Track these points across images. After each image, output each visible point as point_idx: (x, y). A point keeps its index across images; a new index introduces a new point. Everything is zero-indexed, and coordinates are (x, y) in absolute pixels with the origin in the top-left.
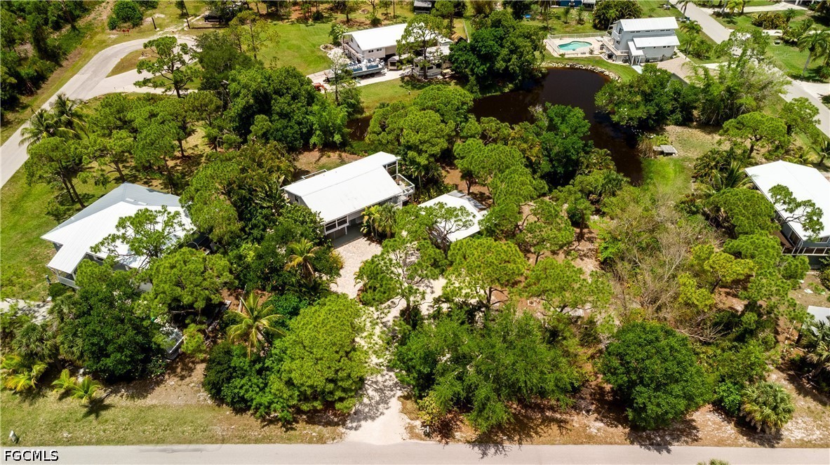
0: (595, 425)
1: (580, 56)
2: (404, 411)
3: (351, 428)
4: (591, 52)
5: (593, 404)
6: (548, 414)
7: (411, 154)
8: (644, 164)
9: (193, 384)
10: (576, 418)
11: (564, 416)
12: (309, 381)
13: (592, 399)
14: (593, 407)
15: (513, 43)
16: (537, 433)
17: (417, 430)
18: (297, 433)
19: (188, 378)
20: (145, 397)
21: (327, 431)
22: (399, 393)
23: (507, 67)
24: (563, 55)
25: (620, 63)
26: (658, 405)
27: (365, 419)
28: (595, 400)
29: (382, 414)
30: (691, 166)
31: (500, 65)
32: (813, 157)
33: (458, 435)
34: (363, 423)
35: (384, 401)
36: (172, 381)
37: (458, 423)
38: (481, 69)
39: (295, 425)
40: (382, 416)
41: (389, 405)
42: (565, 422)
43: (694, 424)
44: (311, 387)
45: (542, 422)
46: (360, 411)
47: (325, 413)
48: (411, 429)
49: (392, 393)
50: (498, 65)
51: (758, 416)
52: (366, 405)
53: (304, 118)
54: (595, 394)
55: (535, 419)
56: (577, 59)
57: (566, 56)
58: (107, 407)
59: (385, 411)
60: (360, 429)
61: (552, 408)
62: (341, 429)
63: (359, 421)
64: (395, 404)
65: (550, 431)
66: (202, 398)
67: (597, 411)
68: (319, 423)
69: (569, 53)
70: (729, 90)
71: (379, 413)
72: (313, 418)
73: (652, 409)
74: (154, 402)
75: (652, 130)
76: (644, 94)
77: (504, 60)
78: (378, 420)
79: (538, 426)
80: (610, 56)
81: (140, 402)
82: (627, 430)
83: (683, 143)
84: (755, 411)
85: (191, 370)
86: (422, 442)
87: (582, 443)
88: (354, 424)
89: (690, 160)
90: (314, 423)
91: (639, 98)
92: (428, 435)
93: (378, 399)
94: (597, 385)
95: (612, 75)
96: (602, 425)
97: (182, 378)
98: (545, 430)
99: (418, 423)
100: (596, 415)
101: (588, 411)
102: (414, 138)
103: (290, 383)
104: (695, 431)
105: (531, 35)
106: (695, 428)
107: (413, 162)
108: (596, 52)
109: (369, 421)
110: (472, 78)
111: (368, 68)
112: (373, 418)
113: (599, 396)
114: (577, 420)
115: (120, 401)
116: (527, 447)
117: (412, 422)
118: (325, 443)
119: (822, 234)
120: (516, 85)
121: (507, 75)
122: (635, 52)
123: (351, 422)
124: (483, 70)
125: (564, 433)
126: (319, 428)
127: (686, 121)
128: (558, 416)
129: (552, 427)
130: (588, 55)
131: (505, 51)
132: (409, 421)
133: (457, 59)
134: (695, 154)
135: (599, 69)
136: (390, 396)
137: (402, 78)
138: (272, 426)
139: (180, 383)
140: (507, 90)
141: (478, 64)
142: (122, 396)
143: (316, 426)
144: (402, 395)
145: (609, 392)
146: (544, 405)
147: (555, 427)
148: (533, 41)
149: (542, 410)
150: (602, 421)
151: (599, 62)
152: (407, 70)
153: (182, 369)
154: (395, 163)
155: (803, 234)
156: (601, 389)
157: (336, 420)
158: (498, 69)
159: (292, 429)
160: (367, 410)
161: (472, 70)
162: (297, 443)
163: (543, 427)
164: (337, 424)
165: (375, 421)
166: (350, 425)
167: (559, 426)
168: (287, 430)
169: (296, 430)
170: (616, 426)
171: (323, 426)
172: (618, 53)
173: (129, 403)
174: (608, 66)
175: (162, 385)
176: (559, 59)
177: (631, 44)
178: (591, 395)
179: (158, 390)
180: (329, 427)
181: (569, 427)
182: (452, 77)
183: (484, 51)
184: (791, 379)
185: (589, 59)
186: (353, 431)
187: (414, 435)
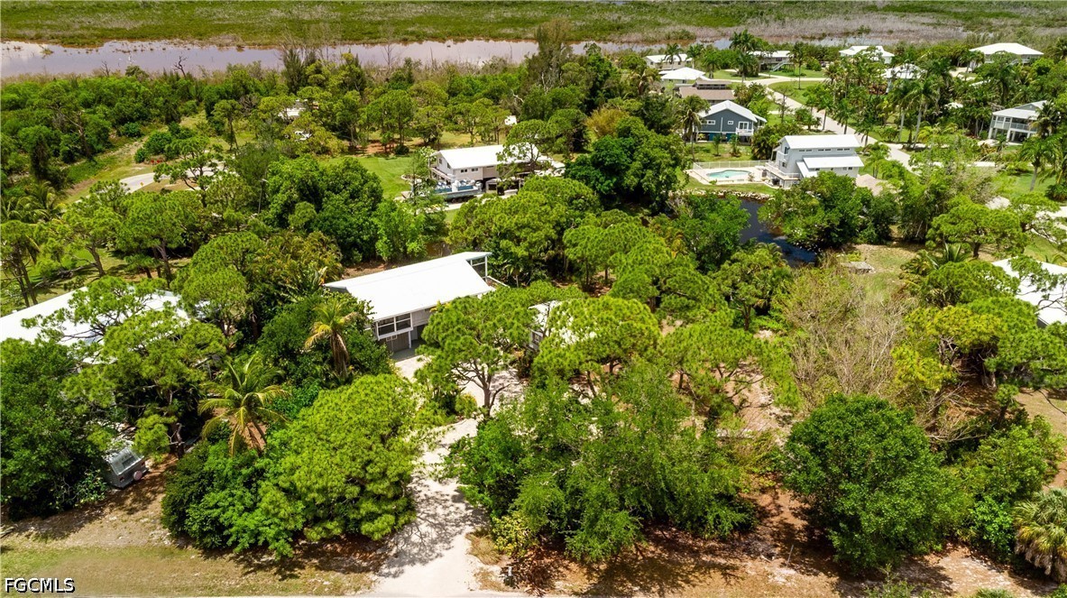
0: (782, 572)
1: (736, 183)
2: (475, 552)
3: (387, 575)
4: (751, 179)
5: (776, 546)
6: (705, 558)
7: (504, 243)
9: (146, 520)
10: (750, 563)
11: (732, 562)
12: (320, 482)
13: (775, 540)
14: (777, 550)
15: (646, 155)
16: (688, 582)
17: (493, 578)
18: (299, 581)
19: (140, 513)
20: (64, 537)
22: (469, 529)
23: (640, 184)
24: (714, 183)
26: (879, 513)
27: (412, 562)
28: (780, 541)
29: (439, 555)
31: (630, 180)
33: (559, 584)
34: (407, 568)
35: (445, 539)
36: (112, 516)
37: (561, 569)
38: (606, 184)
39: (297, 571)
40: (439, 559)
41: (452, 544)
42: (734, 568)
43: (943, 573)
44: (323, 491)
45: (695, 568)
46: (404, 552)
47: (348, 557)
48: (484, 578)
49: (458, 529)
50: (627, 181)
52: (414, 544)
54: (779, 534)
55: (685, 564)
56: (733, 186)
57: (718, 184)
59: (444, 552)
60: (402, 576)
61: (711, 551)
62: (371, 576)
63: (402, 564)
64: (461, 543)
65: (709, 580)
66: (156, 537)
67: (783, 554)
68: (337, 569)
70: (933, 190)
71: (434, 555)
72: (329, 562)
74: (77, 543)
77: (636, 175)
78: (431, 565)
79: (690, 573)
80: (776, 182)
81: (53, 544)
82: (835, 579)
83: (881, 260)
84: (1039, 535)
85: (149, 501)
86: (501, 593)
88: (393, 570)
90: (329, 569)
92: (510, 583)
93: (435, 536)
94: (781, 522)
96: (792, 572)
97: (131, 511)
98: (701, 578)
99: (496, 569)
100: (782, 560)
101: (770, 556)
103: (291, 493)
104: (945, 583)
105: (670, 144)
106: (945, 578)
107: (507, 254)
108: (757, 181)
109: (418, 565)
111: (458, 188)
112: (424, 562)
113: (786, 535)
114: (752, 566)
115: (24, 542)
117: (485, 567)
118: (342, 594)
122: (807, 175)
123: (389, 567)
124: (608, 185)
125: (733, 582)
126: (334, 575)
127: (883, 239)
128: (723, 561)
129: (712, 575)
130: (746, 183)
131: (637, 165)
132: (482, 565)
133: (574, 176)
135: (762, 196)
136: (453, 533)
138: (260, 573)
139: (126, 517)
141: (602, 179)
142: (28, 536)
143: (331, 573)
144: (473, 531)
145: (800, 531)
146: (699, 547)
147: (717, 576)
149: (695, 553)
150: (792, 567)
151: (761, 188)
153: (134, 501)
156: (789, 526)
157: (365, 564)
158: (629, 187)
159: (292, 576)
160: (415, 551)
161: (594, 188)
162: (298, 594)
163: (697, 574)
164: (366, 570)
165: (427, 565)
166: (386, 571)
167: (725, 574)
168: (284, 578)
169: (297, 577)
170: (816, 574)
171: (344, 572)
172: (786, 177)
173: (38, 545)
175: (97, 522)
176: (709, 186)
177: (801, 165)
178: (772, 536)
179: (89, 528)
180: (352, 574)
181: (740, 574)
183: (608, 161)
185: (747, 186)
186: (390, 579)
187: (488, 585)
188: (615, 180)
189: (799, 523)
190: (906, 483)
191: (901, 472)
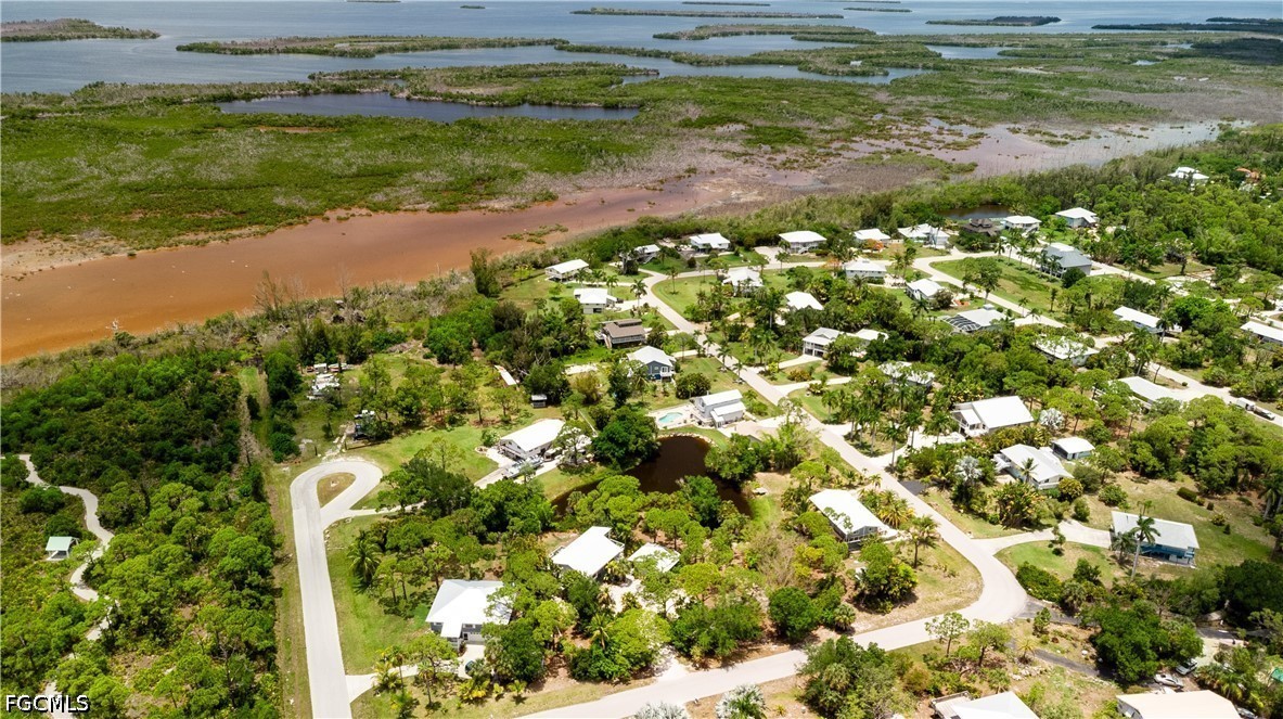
0: (773, 647)
1: (678, 426)
2: (680, 662)
3: (658, 676)
4: (685, 422)
5: (769, 639)
6: (750, 648)
7: (619, 525)
8: (750, 502)
9: (563, 678)
11: (758, 647)
13: (768, 637)
15: (637, 430)
16: (748, 657)
18: (632, 684)
19: (558, 676)
20: (542, 690)
21: (647, 680)
22: (674, 656)
23: (636, 447)
24: (665, 427)
25: (709, 427)
26: (799, 623)
27: (663, 670)
30: (779, 499)
31: (632, 447)
32: (845, 481)
33: (712, 666)
35: (668, 661)
36: (550, 680)
37: (711, 660)
38: (620, 452)
39: (630, 682)
40: (671, 668)
41: (672, 662)
42: (759, 649)
44: (641, 653)
45: (748, 652)
46: (658, 668)
47: (642, 674)
48: (688, 669)
50: (631, 448)
51: (842, 621)
52: (660, 665)
55: (745, 652)
56: (677, 429)
57: (669, 429)
58: (525, 698)
59: (671, 665)
60: (662, 675)
61: (751, 645)
62: (653, 678)
63: (661, 672)
64: (674, 661)
65: (753, 655)
66: (572, 683)
67: (772, 641)
70: (787, 446)
71: (669, 667)
72: (636, 677)
73: (798, 626)
74: (548, 691)
75: (748, 478)
76: (737, 456)
77: (634, 444)
78: (670, 670)
79: (747, 654)
80: (700, 423)
81: (541, 693)
82: (789, 645)
83: (769, 484)
85: (557, 672)
86: (696, 673)
87: (770, 655)
88: (659, 674)
89: (777, 496)
90: (638, 679)
91: (736, 460)
92: (697, 669)
93: (664, 661)
94: (768, 630)
95: (707, 440)
96: (776, 646)
97: (555, 676)
98: (751, 655)
99: (690, 666)
100: (772, 643)
101: (768, 643)
102: (620, 515)
104: (818, 639)
106: (818, 637)
107: (621, 530)
108: (689, 422)
109: (665, 671)
110: (614, 460)
112: (667, 669)
113: (770, 635)
114: (764, 647)
115: (531, 694)
116: (745, 663)
117: (687, 666)
118: (649, 685)
119: (854, 530)
120: (643, 459)
121: (638, 453)
122: (718, 420)
125: (760, 654)
126: (643, 680)
127: (767, 469)
128: (755, 648)
129: (754, 653)
130: (683, 424)
131: (633, 437)
132: (685, 666)
133: (600, 449)
134: (780, 491)
135: (695, 435)
136: (669, 658)
137: (559, 467)
139: (555, 679)
140: (638, 464)
141: (616, 449)
142: (528, 692)
143: (640, 680)
145: (775, 632)
146: (747, 645)
148: (651, 427)
149: (746, 647)
151: (693, 429)
152: (557, 460)
153: (552, 673)
154: (611, 532)
155: (846, 531)
156: (771, 632)
157: (648, 675)
159: (629, 684)
160: (661, 667)
161: (613, 454)
162: (634, 688)
163: (749, 654)
164: (651, 676)
167: (757, 652)
170: (783, 645)
171: (645, 678)
172: (704, 420)
173: (535, 694)
174: (701, 431)
175: (547, 683)
176: (664, 431)
177: (712, 413)
180: (648, 678)
181: (761, 651)
182: (595, 460)
183: (620, 441)
184: (855, 606)
185: (685, 428)
186: (660, 677)
187: (691, 671)
189: (773, 630)
190: (805, 613)
191: (804, 610)
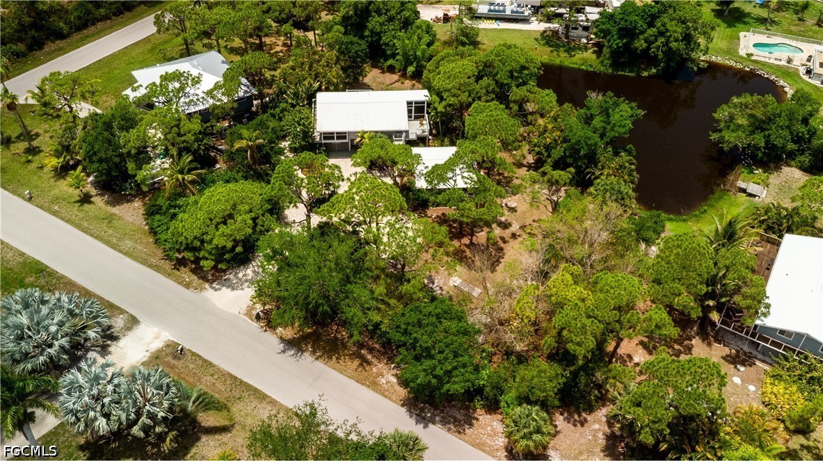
0: (389, 379)
1: (772, 61)
3: (214, 288)
4: (790, 61)
6: (363, 351)
10: (381, 365)
11: (373, 360)
15: (664, 25)
16: (337, 359)
18: (178, 273)
20: (114, 206)
21: (197, 282)
23: (648, 49)
24: (750, 55)
27: (228, 287)
29: (243, 289)
31: (640, 44)
33: (279, 329)
34: (224, 288)
36: (136, 204)
39: (182, 268)
40: (241, 291)
42: (369, 363)
43: (474, 421)
45: (351, 354)
46: (230, 280)
50: (637, 44)
52: (237, 278)
53: (391, 41)
55: (349, 350)
57: (753, 58)
58: (91, 202)
59: (246, 288)
60: (219, 292)
61: (371, 349)
62: (207, 285)
63: (223, 286)
65: (349, 363)
66: (144, 223)
68: (198, 275)
69: (761, 55)
71: (241, 288)
74: (116, 212)
77: (646, 40)
78: (235, 292)
79: (345, 355)
81: (109, 208)
86: (250, 321)
87: (363, 384)
88: (218, 287)
90: (194, 273)
93: (250, 278)
95: (790, 94)
96: (394, 380)
98: (347, 360)
100: (398, 372)
104: (467, 426)
106: (471, 424)
108: (795, 64)
109: (229, 289)
110: (606, 51)
111: (512, 12)
112: (233, 289)
114: (379, 367)
115: (99, 202)
116: (320, 365)
117: (256, 305)
118: (188, 289)
120: (658, 70)
121: (646, 57)
123: (217, 284)
124: (618, 44)
125: (359, 370)
126: (194, 277)
128: (369, 357)
129: (355, 361)
130: (783, 63)
131: (651, 31)
135: (781, 83)
137: (545, 32)
138: (168, 262)
139: (140, 207)
140: (645, 74)
142: (103, 199)
143: (193, 275)
146: (368, 344)
147: (357, 363)
149: (361, 347)
150: (398, 378)
154: (423, 103)
157: (210, 278)
158: (637, 49)
159: (178, 270)
160: (234, 281)
162: (172, 280)
163: (347, 358)
164: (208, 281)
165: (233, 292)
166: (214, 286)
167: (361, 364)
168: (174, 268)
169: (179, 271)
171: (198, 278)
172: (817, 70)
173: (103, 206)
175: (130, 204)
176: (745, 58)
179: (126, 206)
180: (201, 280)
181: (368, 368)
182: (594, 44)
186: (212, 291)
187: (248, 314)
188: (625, 41)
